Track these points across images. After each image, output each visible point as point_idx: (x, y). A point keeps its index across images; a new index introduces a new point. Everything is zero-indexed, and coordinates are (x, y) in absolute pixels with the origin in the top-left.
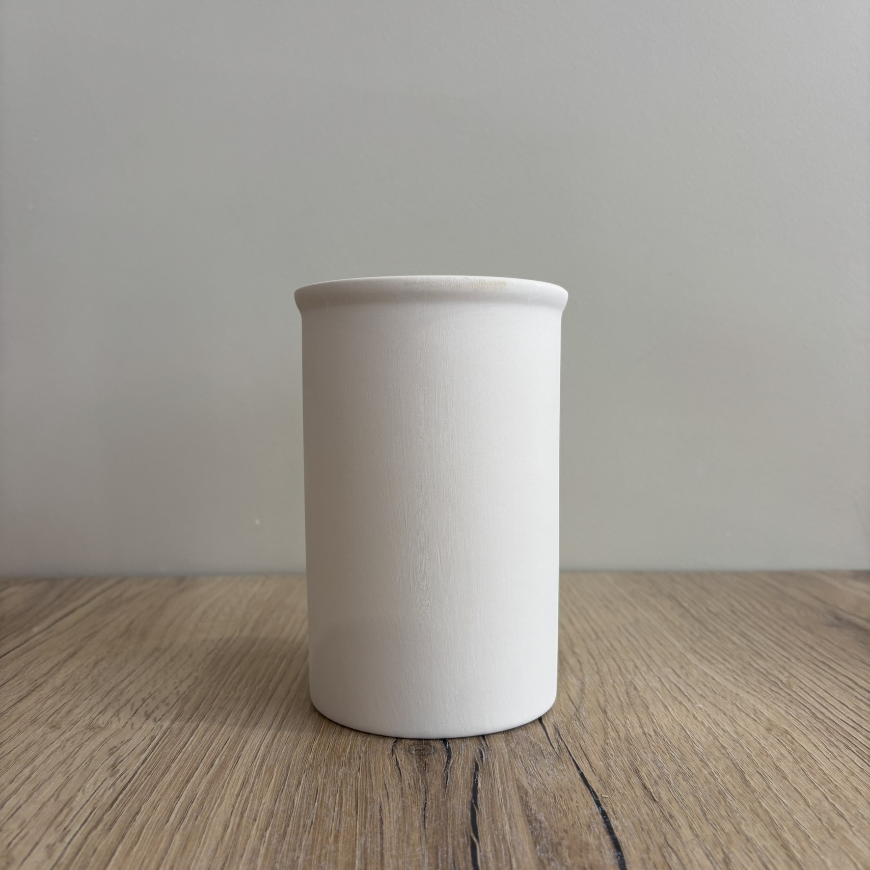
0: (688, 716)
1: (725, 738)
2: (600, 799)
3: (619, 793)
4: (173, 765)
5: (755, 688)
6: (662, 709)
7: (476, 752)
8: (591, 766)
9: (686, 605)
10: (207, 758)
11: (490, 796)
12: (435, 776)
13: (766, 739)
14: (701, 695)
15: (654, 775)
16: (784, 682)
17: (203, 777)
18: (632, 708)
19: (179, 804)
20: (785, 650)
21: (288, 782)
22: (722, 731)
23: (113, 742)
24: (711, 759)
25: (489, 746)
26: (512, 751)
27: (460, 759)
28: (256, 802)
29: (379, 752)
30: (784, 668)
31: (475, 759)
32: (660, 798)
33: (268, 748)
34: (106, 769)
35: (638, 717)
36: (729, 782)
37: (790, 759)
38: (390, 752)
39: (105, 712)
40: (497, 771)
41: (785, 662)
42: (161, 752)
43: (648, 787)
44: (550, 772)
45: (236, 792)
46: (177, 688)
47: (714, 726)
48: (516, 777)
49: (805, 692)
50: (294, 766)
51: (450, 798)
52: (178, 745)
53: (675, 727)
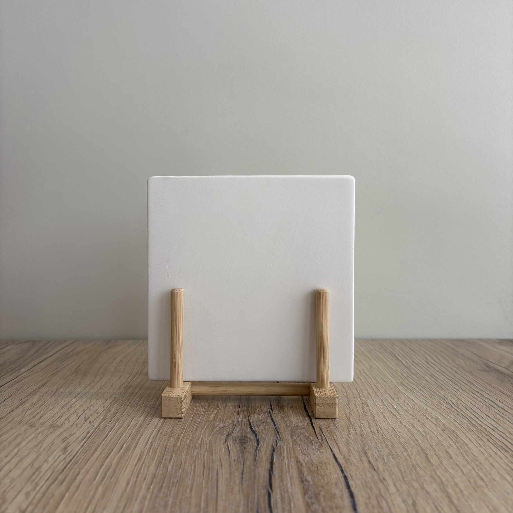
0: (397, 422)
1: (418, 434)
2: (343, 469)
3: (355, 465)
4: (99, 448)
5: (437, 406)
6: (382, 418)
7: (274, 441)
8: (339, 450)
9: (400, 358)
10: (119, 444)
11: (280, 467)
12: (249, 454)
13: (441, 436)
14: (406, 410)
15: (376, 456)
16: (454, 403)
17: (115, 456)
18: (365, 417)
19: (102, 470)
20: (456, 385)
21: (165, 458)
22: (417, 431)
23: (65, 435)
24: (409, 447)
25: (281, 438)
26: (294, 441)
27: (264, 446)
28: (146, 469)
29: (218, 441)
30: (455, 395)
31: (273, 445)
32: (378, 469)
33: (154, 438)
34: (61, 450)
35: (368, 422)
36: (419, 460)
37: (455, 447)
38: (224, 441)
39: (61, 417)
40: (285, 452)
41: (456, 392)
42: (93, 441)
43: (371, 462)
44: (315, 453)
45: (135, 463)
46: (103, 404)
47: (411, 427)
48: (296, 456)
49: (466, 409)
50: (168, 449)
51: (257, 467)
52: (103, 436)
53: (390, 428)
